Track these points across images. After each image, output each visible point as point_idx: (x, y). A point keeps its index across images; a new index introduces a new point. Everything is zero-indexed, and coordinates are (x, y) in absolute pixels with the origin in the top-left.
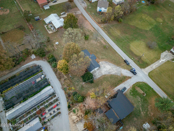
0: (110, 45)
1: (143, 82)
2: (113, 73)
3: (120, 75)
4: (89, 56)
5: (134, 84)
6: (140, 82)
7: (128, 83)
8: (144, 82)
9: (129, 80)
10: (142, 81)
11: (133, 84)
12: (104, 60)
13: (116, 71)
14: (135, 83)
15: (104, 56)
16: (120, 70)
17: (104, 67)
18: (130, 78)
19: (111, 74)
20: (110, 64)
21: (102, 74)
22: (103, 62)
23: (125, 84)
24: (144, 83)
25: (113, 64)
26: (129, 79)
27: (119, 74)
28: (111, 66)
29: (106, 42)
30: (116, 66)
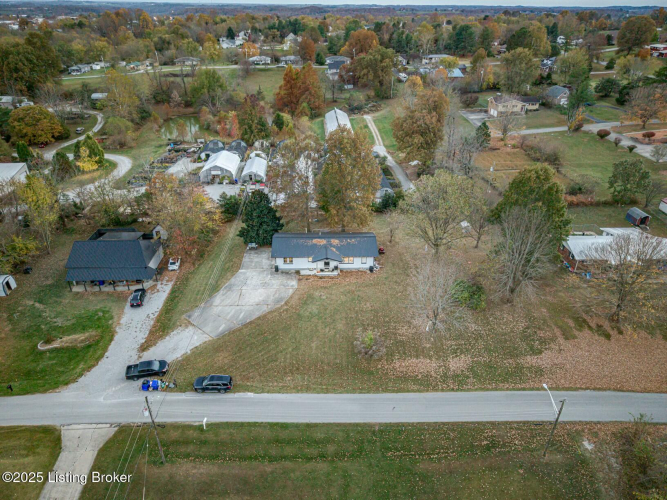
1: (75, 380)
2: (218, 299)
3: (190, 317)
4: (338, 248)
5: (111, 340)
6: (89, 368)
7: (139, 326)
8: (72, 386)
9: (142, 337)
10: (81, 380)
11: (116, 338)
12: (297, 297)
13: (215, 310)
14: (110, 347)
15: (315, 311)
16: (207, 329)
17: (265, 285)
18: (141, 346)
19: (221, 292)
20: (265, 309)
21: (247, 268)
22: (291, 291)
23: (148, 316)
24: (67, 384)
26: (143, 341)
27: (197, 313)
28: (252, 308)
30: (236, 325)
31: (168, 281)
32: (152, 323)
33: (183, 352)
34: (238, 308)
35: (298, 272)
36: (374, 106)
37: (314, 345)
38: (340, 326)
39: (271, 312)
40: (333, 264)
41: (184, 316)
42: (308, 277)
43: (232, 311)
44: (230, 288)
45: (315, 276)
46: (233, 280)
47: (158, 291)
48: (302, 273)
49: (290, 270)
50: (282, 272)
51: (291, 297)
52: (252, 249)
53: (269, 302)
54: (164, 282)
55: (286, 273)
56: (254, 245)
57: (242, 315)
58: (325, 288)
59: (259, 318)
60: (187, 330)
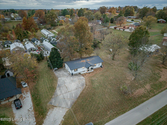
0: (137, 105)
2: (58, 92)
3: (51, 103)
4: (90, 62)
12: (87, 82)
13: (61, 97)
15: (98, 85)
16: (64, 105)
17: (73, 81)
19: (58, 89)
20: (80, 90)
21: (60, 77)
22: (84, 80)
23: (29, 111)
25: (79, 94)
27: (53, 101)
28: (75, 91)
29: (145, 99)
30: (74, 99)
31: (26, 92)
32: (33, 113)
33: (60, 121)
34: (70, 93)
35: (80, 74)
36: (54, 28)
37: (107, 97)
38: (109, 87)
39: (83, 90)
40: (90, 68)
41: (48, 104)
42: (85, 74)
43: (68, 95)
44: (59, 86)
45: (87, 73)
46: (59, 83)
47: (25, 98)
48: (82, 73)
49: (76, 73)
50: (75, 75)
51: (86, 83)
52: (55, 70)
53: (80, 87)
54: (25, 93)
55: (76, 75)
56: (56, 68)
57: (73, 95)
58: (94, 76)
59: (81, 94)
60: (54, 110)
